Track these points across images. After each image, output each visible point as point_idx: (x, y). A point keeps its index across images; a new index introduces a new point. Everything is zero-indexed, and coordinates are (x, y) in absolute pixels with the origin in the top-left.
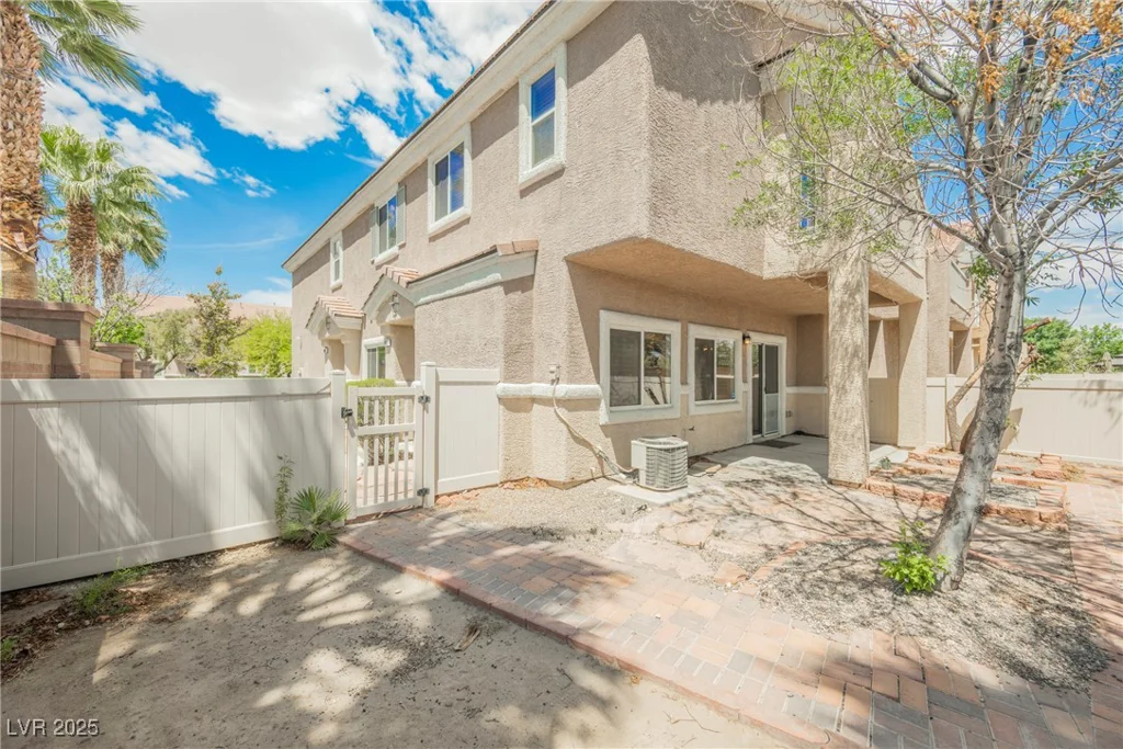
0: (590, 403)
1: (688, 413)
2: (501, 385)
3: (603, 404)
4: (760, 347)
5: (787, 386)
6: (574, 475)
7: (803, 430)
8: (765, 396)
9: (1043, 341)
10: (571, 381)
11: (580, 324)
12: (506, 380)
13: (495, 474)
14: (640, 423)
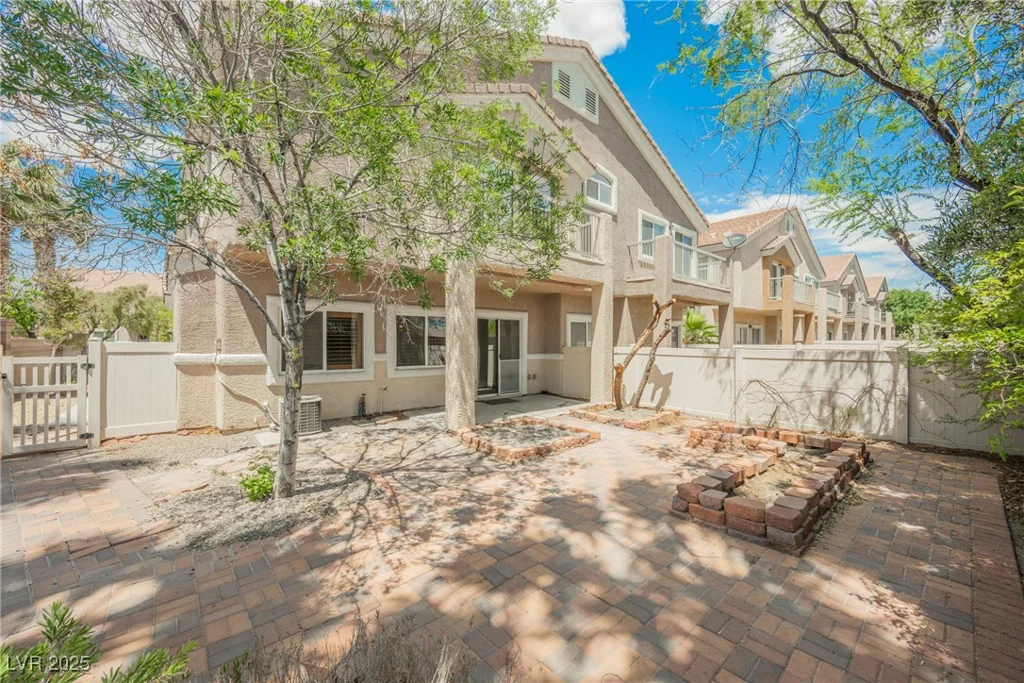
0: (257, 369)
1: (386, 375)
2: (176, 355)
3: (269, 369)
4: (497, 321)
5: (528, 353)
6: (234, 424)
7: (549, 391)
8: (500, 361)
9: (907, 310)
10: (230, 352)
11: (242, 307)
12: (183, 350)
13: (173, 423)
14: (320, 384)
